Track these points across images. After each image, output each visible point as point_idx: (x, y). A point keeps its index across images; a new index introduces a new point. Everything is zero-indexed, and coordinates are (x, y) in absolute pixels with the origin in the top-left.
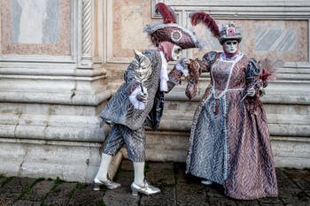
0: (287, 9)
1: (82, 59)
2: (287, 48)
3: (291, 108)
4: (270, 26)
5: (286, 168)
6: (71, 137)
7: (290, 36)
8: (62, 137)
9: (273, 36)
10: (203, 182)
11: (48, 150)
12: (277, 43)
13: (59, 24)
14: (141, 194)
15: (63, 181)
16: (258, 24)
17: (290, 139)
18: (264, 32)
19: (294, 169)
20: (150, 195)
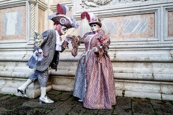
0: (141, 8)
1: (30, 40)
2: (142, 30)
3: (142, 64)
4: (132, 18)
5: (135, 98)
6: (21, 76)
7: (144, 23)
8: (18, 76)
9: (133, 24)
10: (79, 100)
11: (14, 82)
12: (136, 28)
13: (22, 25)
14: (43, 102)
15: (15, 96)
16: (125, 18)
17: (140, 81)
18: (128, 23)
19: (140, 98)
20: (47, 103)
